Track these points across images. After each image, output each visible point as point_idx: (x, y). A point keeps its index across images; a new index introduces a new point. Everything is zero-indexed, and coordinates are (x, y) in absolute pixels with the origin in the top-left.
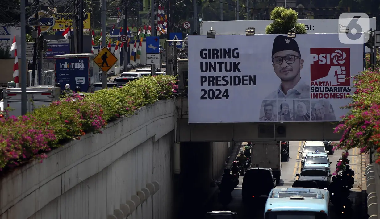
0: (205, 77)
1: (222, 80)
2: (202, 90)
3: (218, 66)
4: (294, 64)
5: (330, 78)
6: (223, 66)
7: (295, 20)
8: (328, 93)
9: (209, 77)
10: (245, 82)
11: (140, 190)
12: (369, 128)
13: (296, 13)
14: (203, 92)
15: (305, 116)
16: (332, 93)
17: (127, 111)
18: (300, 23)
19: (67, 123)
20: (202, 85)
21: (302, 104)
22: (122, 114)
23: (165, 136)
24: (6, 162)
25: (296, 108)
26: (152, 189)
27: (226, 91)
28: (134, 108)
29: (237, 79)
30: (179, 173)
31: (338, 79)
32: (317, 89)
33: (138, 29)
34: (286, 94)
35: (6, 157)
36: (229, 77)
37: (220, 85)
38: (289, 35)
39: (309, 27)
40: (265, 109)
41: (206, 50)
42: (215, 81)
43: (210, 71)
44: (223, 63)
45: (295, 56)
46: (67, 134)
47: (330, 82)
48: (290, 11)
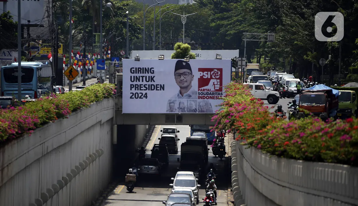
0: (133, 85)
1: (143, 87)
2: (131, 93)
3: (141, 78)
4: (188, 78)
5: (210, 87)
6: (144, 78)
7: (189, 50)
8: (209, 96)
9: (136, 85)
10: (158, 89)
11: (91, 154)
12: (233, 118)
13: (190, 46)
14: (132, 94)
15: (194, 110)
16: (211, 96)
17: (84, 105)
18: (192, 52)
19: (46, 112)
20: (131, 89)
21: (193, 103)
22: (81, 107)
23: (108, 121)
24: (7, 135)
25: (189, 105)
26: (99, 153)
27: (146, 94)
28: (89, 103)
29: (153, 86)
30: (116, 143)
31: (215, 87)
32: (202, 94)
33: (92, 55)
34: (183, 96)
35: (7, 132)
36: (148, 85)
37: (142, 90)
38: (185, 60)
39: (198, 55)
40: (169, 105)
41: (134, 68)
42: (139, 88)
43: (136, 81)
44: (144, 76)
45: (189, 73)
46: (46, 119)
47: (210, 89)
48: (186, 45)
